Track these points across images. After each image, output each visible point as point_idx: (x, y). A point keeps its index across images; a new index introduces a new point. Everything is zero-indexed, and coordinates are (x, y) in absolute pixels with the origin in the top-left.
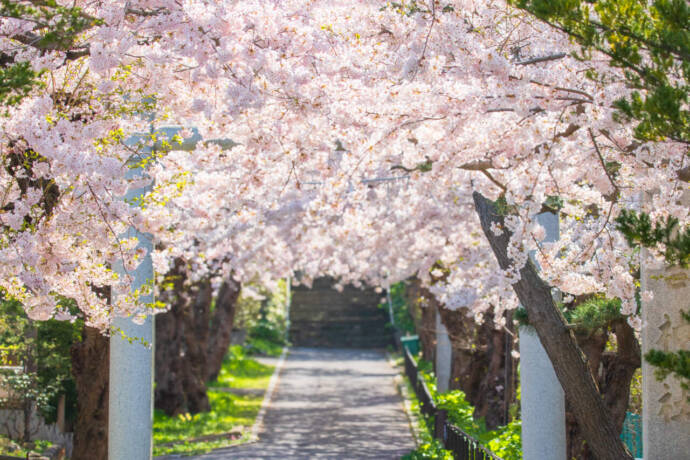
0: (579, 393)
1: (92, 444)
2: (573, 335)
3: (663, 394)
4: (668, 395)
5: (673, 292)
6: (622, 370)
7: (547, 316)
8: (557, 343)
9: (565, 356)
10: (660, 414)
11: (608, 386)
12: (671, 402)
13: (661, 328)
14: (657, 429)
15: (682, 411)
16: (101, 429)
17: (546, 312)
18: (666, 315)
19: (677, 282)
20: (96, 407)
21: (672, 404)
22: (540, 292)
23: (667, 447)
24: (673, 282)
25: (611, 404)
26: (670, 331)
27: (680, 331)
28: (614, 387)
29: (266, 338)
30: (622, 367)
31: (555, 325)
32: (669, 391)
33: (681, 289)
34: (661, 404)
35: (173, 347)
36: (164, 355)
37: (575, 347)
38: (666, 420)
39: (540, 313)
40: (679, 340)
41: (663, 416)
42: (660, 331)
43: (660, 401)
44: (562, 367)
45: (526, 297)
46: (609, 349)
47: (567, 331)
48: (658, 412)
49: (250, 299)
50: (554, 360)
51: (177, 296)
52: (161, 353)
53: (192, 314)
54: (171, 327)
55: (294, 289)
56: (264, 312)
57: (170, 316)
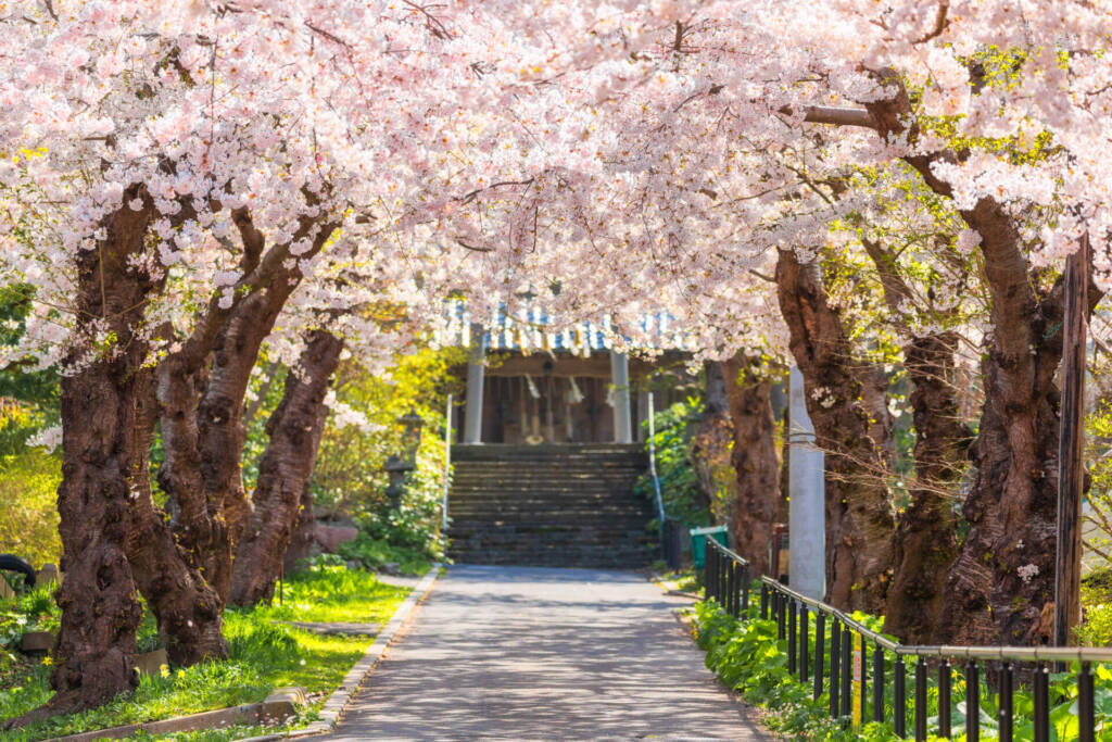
35: (111, 473)
51: (125, 339)
52: (78, 485)
53: (193, 425)
54: (106, 420)
55: (457, 455)
56: (395, 496)
57: (104, 387)
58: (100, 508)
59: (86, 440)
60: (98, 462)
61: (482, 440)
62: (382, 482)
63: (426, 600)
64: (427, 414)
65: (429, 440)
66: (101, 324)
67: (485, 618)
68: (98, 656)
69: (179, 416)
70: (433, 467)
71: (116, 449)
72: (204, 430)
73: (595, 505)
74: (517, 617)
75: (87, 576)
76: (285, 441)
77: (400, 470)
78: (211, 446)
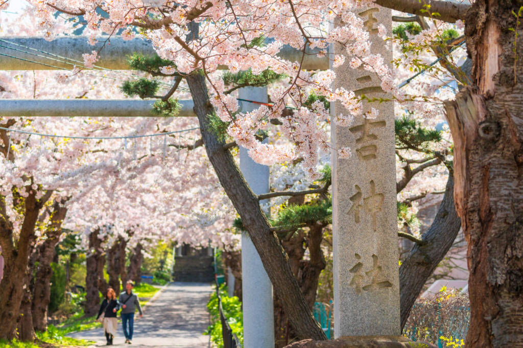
0: (280, 279)
1: (4, 321)
2: (276, 235)
3: (354, 264)
4: (359, 265)
5: (364, 163)
6: (312, 271)
7: (256, 221)
8: (264, 242)
9: (270, 251)
10: (352, 283)
11: (304, 281)
12: (362, 272)
13: (352, 199)
14: (349, 299)
15: (373, 282)
16: (10, 312)
17: (255, 218)
18: (356, 186)
19: (367, 153)
20: (8, 299)
21: (364, 274)
22: (251, 202)
23: (359, 318)
24: (364, 154)
25: (306, 293)
26: (361, 202)
27: (371, 201)
28: (307, 282)
29: (161, 278)
30: (313, 269)
31: (262, 227)
32: (361, 261)
33: (372, 161)
34: (352, 274)
35: (95, 275)
36: (90, 279)
37: (277, 245)
38: (358, 290)
39: (251, 218)
40: (370, 210)
41: (354, 286)
42: (351, 202)
43: (351, 271)
44: (268, 260)
45: (240, 206)
46: (305, 258)
47: (271, 232)
48: (349, 282)
49: (147, 258)
50: (262, 255)
51: (97, 250)
52: (89, 277)
53: (113, 262)
54: (94, 265)
55: (176, 258)
56: (162, 267)
57: (94, 260)
58: (93, 281)
59: (91, 269)
60: (93, 273)
61: (182, 254)
62: (159, 265)
63: (165, 291)
64: (169, 250)
65: (169, 255)
66: (93, 248)
67: (169, 296)
68: (92, 308)
69: (111, 260)
70: (170, 261)
71: (96, 270)
72: (116, 262)
73: (204, 269)
74: (180, 295)
75: (91, 293)
76: (133, 263)
77: (163, 262)
78: (117, 266)
